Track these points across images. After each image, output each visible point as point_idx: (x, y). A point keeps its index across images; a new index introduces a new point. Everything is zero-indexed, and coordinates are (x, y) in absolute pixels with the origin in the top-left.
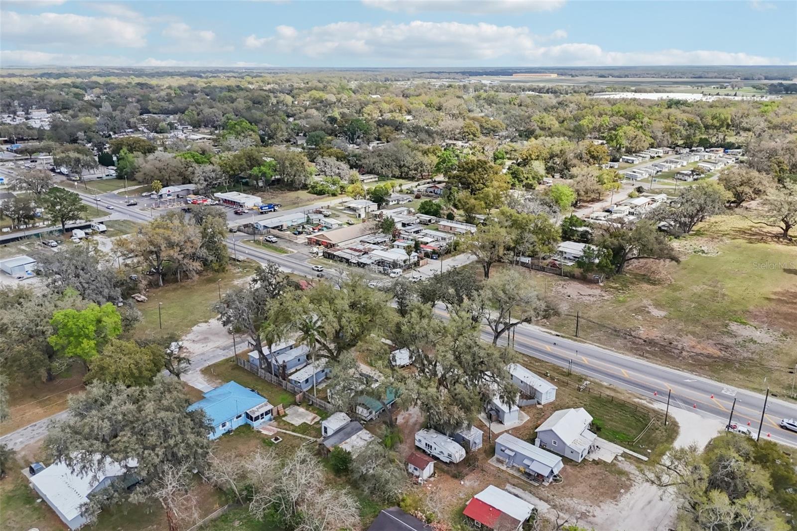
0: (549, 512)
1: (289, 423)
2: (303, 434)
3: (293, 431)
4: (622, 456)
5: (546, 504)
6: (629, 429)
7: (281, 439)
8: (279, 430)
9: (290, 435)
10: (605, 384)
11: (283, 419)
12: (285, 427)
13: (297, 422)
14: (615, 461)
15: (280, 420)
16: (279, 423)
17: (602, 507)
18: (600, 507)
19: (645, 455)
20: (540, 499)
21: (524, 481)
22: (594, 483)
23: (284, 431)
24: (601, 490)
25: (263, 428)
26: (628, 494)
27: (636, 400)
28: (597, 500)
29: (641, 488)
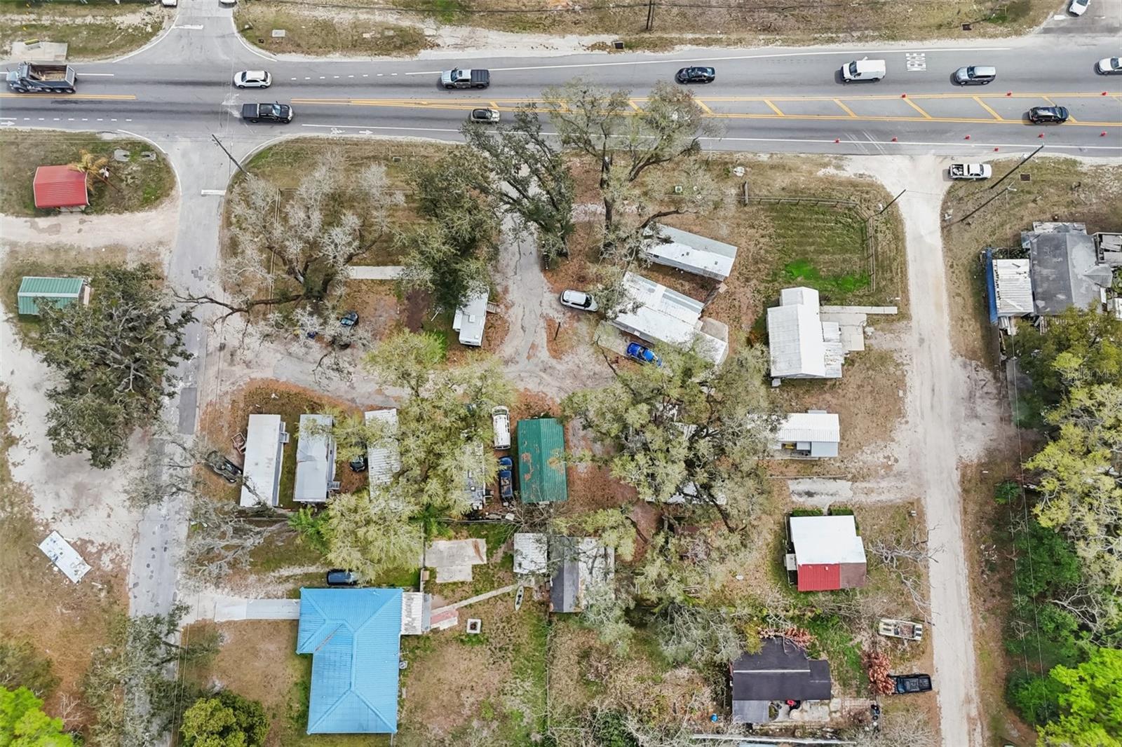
0: (855, 493)
1: (455, 583)
2: (493, 588)
3: (477, 593)
4: (868, 325)
5: (844, 482)
6: (848, 256)
7: (479, 621)
8: (457, 605)
9: (479, 603)
10: (764, 157)
11: (438, 581)
12: (457, 596)
13: (463, 573)
14: (868, 342)
15: (436, 589)
16: (441, 592)
17: (896, 439)
18: (893, 440)
19: (892, 303)
20: (835, 479)
21: (800, 462)
22: (869, 402)
23: (465, 603)
24: (882, 410)
25: (434, 620)
26: (908, 393)
27: (821, 173)
28: (886, 434)
29: (915, 373)
